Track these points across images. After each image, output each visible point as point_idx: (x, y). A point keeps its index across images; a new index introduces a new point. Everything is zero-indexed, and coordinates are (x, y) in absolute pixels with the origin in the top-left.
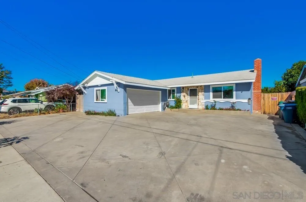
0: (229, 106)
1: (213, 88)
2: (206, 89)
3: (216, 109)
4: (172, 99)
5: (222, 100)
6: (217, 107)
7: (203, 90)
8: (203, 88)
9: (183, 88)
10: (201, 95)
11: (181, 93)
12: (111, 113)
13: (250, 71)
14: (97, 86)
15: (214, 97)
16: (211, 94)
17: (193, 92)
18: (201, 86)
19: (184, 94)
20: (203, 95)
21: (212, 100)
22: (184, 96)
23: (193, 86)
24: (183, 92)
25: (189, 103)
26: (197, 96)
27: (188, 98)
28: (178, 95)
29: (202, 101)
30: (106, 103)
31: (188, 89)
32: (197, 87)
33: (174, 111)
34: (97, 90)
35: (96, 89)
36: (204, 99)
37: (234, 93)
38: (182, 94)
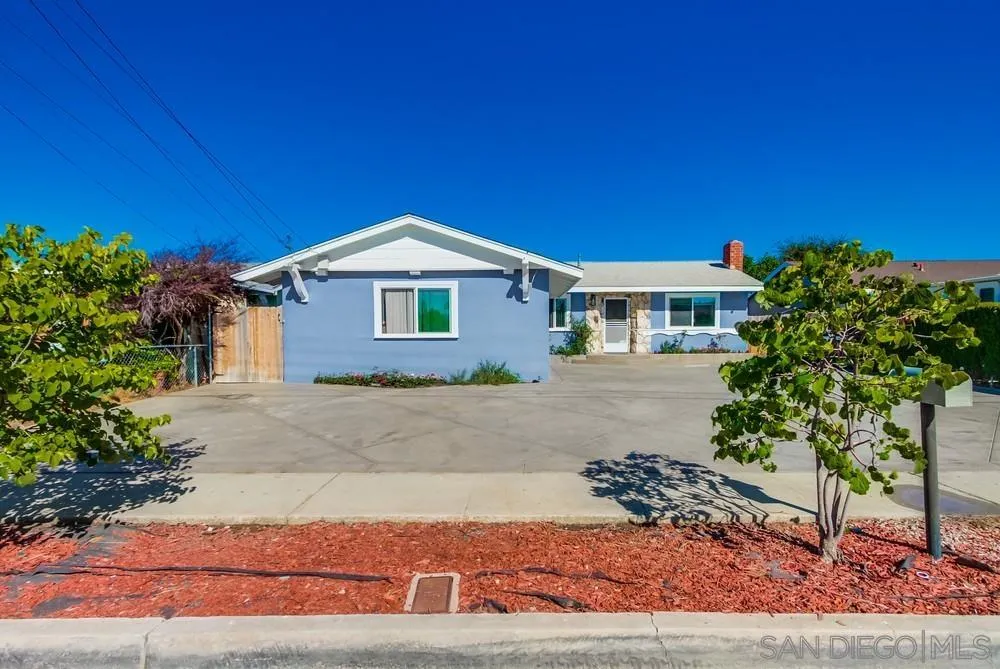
0: (705, 344)
1: (672, 300)
2: (655, 301)
3: (682, 352)
4: (555, 329)
5: (693, 330)
6: (685, 346)
7: (650, 304)
8: (649, 298)
9: (593, 295)
10: (643, 317)
11: (585, 309)
12: (493, 376)
13: (712, 265)
15: (673, 323)
16: (668, 313)
17: (617, 308)
18: (643, 294)
19: (596, 313)
20: (648, 317)
21: (671, 331)
22: (596, 320)
23: (618, 294)
24: (593, 306)
25: (604, 338)
26: (628, 320)
27: (603, 323)
28: (578, 315)
29: (645, 334)
30: (456, 339)
31: (603, 301)
32: (629, 295)
34: (384, 291)
35: (378, 285)
36: (649, 326)
37: (718, 313)
38: (590, 314)
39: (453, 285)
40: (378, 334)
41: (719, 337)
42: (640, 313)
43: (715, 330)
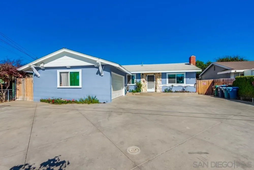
0: (181, 89)
1: (169, 75)
2: (163, 76)
3: (172, 92)
4: (131, 84)
5: (176, 85)
6: (173, 90)
7: (161, 77)
8: (161, 74)
9: (143, 74)
10: (159, 81)
11: (140, 78)
14: (65, 68)
15: (169, 82)
16: (167, 79)
17: (151, 78)
18: (159, 73)
19: (144, 79)
20: (161, 81)
21: (168, 85)
22: (144, 82)
23: (151, 73)
25: (147, 87)
26: (155, 82)
27: (146, 83)
28: (138, 80)
29: (160, 86)
30: (81, 88)
31: (146, 76)
32: (155, 74)
33: (136, 95)
34: (61, 73)
35: (59, 71)
36: (161, 84)
38: (142, 80)
39: (80, 71)
40: (59, 86)
41: (185, 87)
42: (158, 79)
43: (184, 85)
